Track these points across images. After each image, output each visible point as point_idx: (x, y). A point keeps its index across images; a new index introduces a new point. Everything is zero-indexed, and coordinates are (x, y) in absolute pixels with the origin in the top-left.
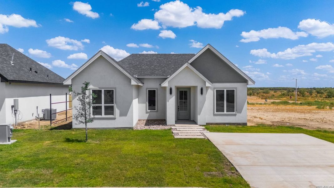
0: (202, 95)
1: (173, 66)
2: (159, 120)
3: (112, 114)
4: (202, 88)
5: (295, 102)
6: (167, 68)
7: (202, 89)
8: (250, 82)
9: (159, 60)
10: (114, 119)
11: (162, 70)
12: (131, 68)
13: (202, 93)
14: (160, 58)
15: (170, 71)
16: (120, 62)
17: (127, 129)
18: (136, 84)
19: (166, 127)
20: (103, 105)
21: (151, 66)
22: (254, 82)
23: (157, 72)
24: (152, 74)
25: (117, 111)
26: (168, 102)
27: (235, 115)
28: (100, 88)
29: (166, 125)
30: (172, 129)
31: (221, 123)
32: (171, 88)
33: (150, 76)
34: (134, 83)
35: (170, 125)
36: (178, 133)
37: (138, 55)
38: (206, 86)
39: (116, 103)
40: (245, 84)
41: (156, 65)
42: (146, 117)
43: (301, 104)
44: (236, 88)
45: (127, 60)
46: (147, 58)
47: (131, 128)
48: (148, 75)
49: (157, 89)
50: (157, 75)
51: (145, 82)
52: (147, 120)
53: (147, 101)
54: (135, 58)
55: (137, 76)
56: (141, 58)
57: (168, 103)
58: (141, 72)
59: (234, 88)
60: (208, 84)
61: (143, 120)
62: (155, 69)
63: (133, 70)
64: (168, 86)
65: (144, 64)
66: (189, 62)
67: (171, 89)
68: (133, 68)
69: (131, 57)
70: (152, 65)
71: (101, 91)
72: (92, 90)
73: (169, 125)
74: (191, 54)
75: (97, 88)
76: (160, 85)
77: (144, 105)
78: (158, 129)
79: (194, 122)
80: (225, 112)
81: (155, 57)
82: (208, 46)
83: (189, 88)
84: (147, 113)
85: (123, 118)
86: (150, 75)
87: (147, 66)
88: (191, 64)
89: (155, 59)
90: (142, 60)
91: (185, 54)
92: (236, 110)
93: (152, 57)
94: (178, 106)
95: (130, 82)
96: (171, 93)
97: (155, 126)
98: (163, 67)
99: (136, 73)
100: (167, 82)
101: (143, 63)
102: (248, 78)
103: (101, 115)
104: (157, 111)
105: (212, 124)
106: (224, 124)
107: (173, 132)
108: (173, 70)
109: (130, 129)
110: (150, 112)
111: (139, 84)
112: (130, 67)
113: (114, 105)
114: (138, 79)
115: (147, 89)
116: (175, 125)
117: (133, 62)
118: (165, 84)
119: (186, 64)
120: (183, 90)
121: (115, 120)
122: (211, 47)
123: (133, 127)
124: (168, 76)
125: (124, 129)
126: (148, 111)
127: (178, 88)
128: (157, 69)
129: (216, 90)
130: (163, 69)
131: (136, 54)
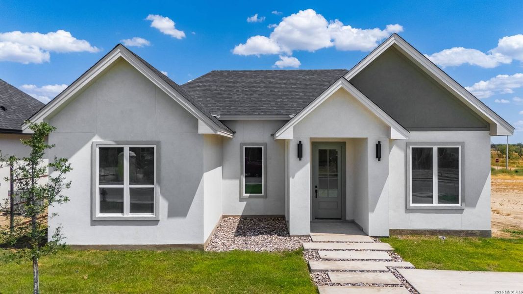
0: (379, 160)
1: (301, 94)
2: (271, 217)
3: (150, 208)
4: (379, 142)
5: (505, 168)
6: (287, 98)
7: (378, 147)
8: (500, 129)
9: (270, 82)
10: (155, 222)
11: (277, 103)
12: (208, 99)
13: (378, 156)
14: (272, 77)
15: (295, 105)
16: (184, 86)
17: (188, 250)
18: (211, 132)
19: (290, 244)
20: (126, 186)
21: (251, 94)
22: (511, 128)
23: (265, 106)
24: (255, 111)
25: (162, 204)
26: (293, 178)
27: (461, 211)
28: (117, 142)
29: (288, 233)
30: (304, 250)
31: (425, 231)
32: (300, 142)
33: (250, 116)
34: (204, 128)
35: (298, 236)
36: (325, 271)
37: (226, 74)
38: (392, 137)
39: (159, 183)
40: (487, 133)
41: (262, 93)
42: (239, 209)
43: (516, 171)
44: (462, 144)
45: (202, 82)
46: (243, 78)
47: (198, 248)
48: (244, 113)
49: (265, 145)
50: (265, 113)
51: (238, 128)
52: (242, 216)
53: (242, 174)
54: (219, 79)
55: (219, 116)
56: (232, 78)
57: (292, 181)
58: (230, 107)
59: (459, 143)
60: (396, 133)
61: (234, 216)
62: (261, 101)
63: (211, 103)
64: (293, 138)
65: (238, 91)
66: (346, 78)
67: (300, 146)
68: (213, 99)
69: (210, 76)
70: (255, 92)
71: (121, 150)
72: (100, 148)
73: (294, 236)
74: (339, 70)
75: (110, 143)
76: (273, 135)
77: (236, 182)
78: (268, 249)
79: (357, 227)
80: (435, 204)
81: (261, 77)
82: (393, 38)
83: (342, 144)
84: (242, 199)
85: (177, 221)
86: (250, 114)
87: (243, 93)
88: (352, 82)
89: (262, 81)
90: (234, 83)
91: (327, 70)
92: (463, 200)
93: (255, 76)
94: (316, 187)
95: (196, 127)
96: (300, 155)
97: (260, 238)
98: (280, 97)
99: (219, 110)
100: (292, 129)
101: (235, 89)
102: (495, 117)
103: (122, 212)
104: (265, 197)
105: (401, 232)
106: (433, 233)
107: (313, 268)
108: (301, 101)
109: (196, 251)
110: (250, 197)
111: (219, 133)
112: (204, 96)
113: (156, 187)
114: (221, 121)
115: (242, 144)
116: (311, 234)
117: (214, 87)
118: (287, 133)
119: (340, 82)
120: (328, 148)
121: (157, 224)
122: (402, 42)
123: (202, 245)
124: (291, 116)
125: (179, 248)
126: (245, 195)
127: (314, 144)
128: (265, 101)
129: (411, 147)
130: (279, 100)
131: (221, 71)
